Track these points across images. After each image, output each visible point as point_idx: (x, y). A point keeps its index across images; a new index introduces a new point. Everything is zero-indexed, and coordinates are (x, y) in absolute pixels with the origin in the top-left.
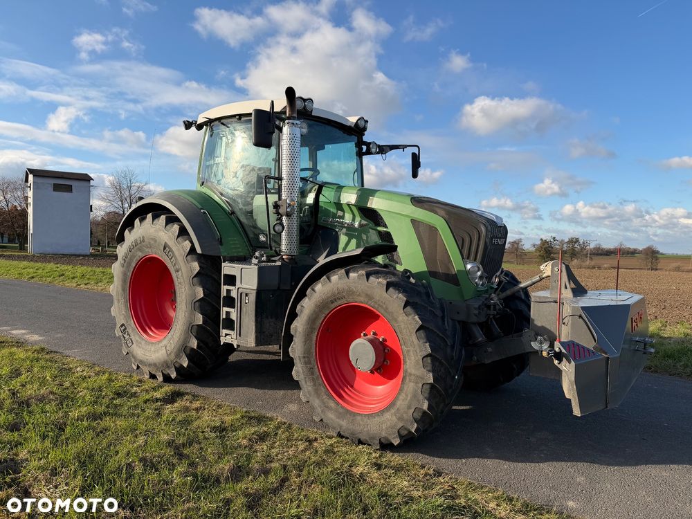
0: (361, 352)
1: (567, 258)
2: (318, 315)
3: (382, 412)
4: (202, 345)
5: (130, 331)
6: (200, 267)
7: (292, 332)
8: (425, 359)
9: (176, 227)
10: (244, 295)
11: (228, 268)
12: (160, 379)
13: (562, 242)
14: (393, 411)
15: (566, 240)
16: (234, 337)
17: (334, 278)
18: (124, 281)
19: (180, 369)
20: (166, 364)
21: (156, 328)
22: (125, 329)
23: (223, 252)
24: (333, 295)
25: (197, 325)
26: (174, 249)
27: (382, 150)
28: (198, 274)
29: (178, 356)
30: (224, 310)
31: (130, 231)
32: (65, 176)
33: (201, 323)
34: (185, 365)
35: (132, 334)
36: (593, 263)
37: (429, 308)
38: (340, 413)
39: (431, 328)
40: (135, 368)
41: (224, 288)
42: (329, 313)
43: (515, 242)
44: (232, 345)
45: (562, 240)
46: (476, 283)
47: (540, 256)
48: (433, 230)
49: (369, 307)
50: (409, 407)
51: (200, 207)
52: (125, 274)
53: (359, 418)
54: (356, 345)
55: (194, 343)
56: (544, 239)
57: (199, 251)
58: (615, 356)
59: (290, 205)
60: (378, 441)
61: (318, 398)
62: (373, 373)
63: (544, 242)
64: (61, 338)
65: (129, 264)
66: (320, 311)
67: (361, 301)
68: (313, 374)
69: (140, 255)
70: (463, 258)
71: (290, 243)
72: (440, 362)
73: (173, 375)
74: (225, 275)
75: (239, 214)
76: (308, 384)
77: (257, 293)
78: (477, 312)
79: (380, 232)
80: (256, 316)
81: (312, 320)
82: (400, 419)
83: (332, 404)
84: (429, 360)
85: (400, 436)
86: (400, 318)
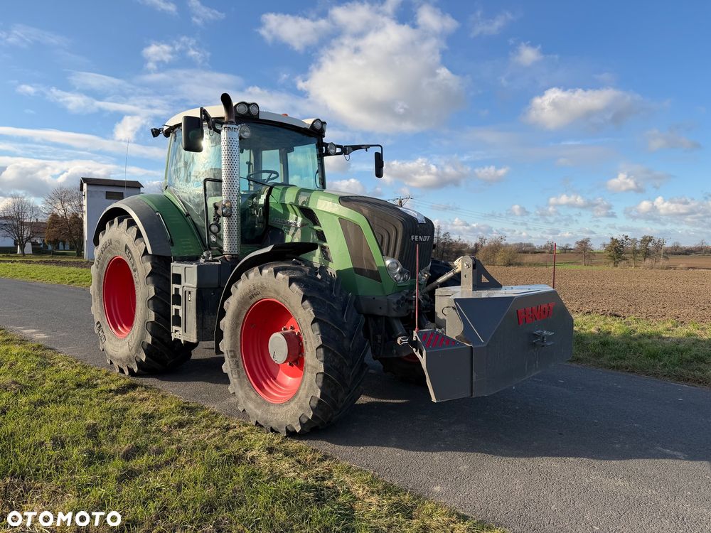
0: (277, 345)
1: (639, 258)
2: (241, 311)
3: (290, 401)
4: (156, 340)
5: (104, 329)
6: (152, 267)
7: (221, 328)
8: (318, 350)
9: (134, 230)
10: (187, 293)
11: (176, 268)
12: (127, 373)
13: (634, 241)
14: (296, 400)
15: (639, 239)
16: (181, 332)
17: (251, 275)
18: (99, 282)
19: (140, 364)
20: (129, 359)
21: (127, 326)
22: (100, 326)
23: (174, 252)
24: (250, 291)
25: (151, 322)
26: (132, 250)
27: (345, 150)
28: (151, 274)
29: (137, 351)
30: (174, 307)
31: (103, 235)
32: (117, 184)
33: (154, 320)
34: (144, 360)
35: (105, 331)
36: (667, 263)
37: (327, 302)
38: (258, 404)
39: (325, 320)
40: (109, 363)
41: (174, 286)
42: (250, 309)
43: (583, 242)
44: (180, 341)
45: (635, 239)
46: (395, 279)
47: (609, 256)
48: (357, 228)
49: (278, 301)
50: (307, 396)
51: (156, 210)
52: (99, 275)
53: (272, 407)
54: (273, 339)
55: (149, 339)
56: (615, 238)
57: (150, 251)
58: (481, 346)
59: (225, 206)
60: (285, 429)
61: (242, 389)
62: (293, 366)
63: (614, 241)
64: (64, 337)
65: (103, 265)
66: (242, 307)
67: (272, 297)
68: (238, 367)
69: (110, 256)
70: (383, 255)
71: (230, 243)
72: (334, 353)
73: (136, 370)
74: (174, 274)
75: (192, 215)
76: (234, 376)
77: (197, 290)
78: (395, 307)
79: (317, 231)
80: (197, 313)
81: (237, 316)
82: (301, 407)
83: (252, 395)
84: (321, 351)
85: (301, 423)
86: (299, 312)
